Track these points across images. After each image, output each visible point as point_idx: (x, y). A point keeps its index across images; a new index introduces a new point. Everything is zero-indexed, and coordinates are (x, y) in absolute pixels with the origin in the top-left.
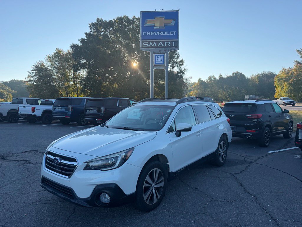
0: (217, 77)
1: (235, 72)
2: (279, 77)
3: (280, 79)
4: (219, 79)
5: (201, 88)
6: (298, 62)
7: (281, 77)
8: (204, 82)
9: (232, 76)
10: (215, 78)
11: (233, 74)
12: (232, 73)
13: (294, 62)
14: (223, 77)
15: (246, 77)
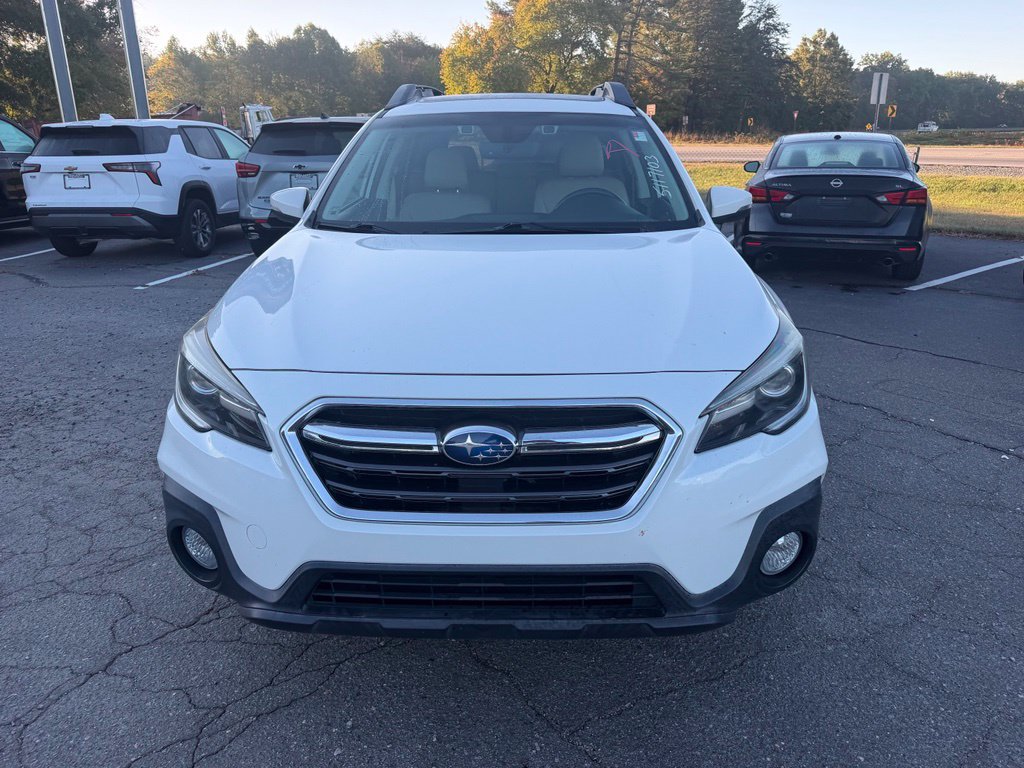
0: (243, 42)
1: (304, 24)
2: (451, 53)
3: (457, 61)
4: (250, 46)
5: (185, 79)
6: (498, 7)
7: (458, 54)
8: (193, 55)
9: (293, 41)
10: (233, 44)
11: (298, 30)
12: (295, 27)
13: (486, 5)
14: (262, 42)
15: (343, 47)
